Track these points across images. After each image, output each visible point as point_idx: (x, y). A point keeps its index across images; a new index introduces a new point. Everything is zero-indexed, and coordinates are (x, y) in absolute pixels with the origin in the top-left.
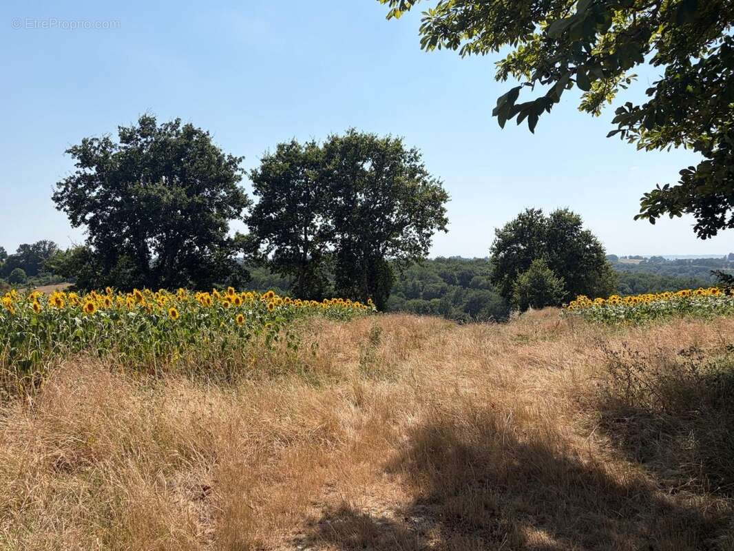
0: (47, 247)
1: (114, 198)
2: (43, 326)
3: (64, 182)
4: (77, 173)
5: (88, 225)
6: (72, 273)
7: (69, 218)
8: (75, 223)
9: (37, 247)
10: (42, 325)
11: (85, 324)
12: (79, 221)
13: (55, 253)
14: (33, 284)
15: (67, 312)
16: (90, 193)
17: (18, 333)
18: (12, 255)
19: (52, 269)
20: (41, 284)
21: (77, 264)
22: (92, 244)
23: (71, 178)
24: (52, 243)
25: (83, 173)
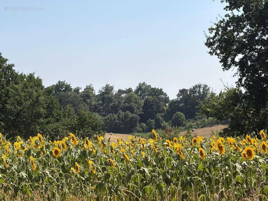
0: (201, 90)
1: (261, 36)
2: (208, 172)
3: (215, 27)
4: (226, 16)
5: (238, 66)
6: (226, 116)
7: (220, 62)
8: (226, 66)
9: (193, 91)
10: (207, 170)
11: (245, 170)
12: (229, 63)
13: (209, 96)
14: (191, 127)
15: (229, 158)
16: (238, 35)
17: (189, 178)
18: (173, 100)
19: (208, 112)
20: (198, 126)
21: (229, 106)
22: (242, 86)
23: (221, 22)
24: (206, 86)
25: (231, 15)
